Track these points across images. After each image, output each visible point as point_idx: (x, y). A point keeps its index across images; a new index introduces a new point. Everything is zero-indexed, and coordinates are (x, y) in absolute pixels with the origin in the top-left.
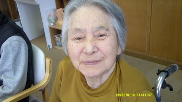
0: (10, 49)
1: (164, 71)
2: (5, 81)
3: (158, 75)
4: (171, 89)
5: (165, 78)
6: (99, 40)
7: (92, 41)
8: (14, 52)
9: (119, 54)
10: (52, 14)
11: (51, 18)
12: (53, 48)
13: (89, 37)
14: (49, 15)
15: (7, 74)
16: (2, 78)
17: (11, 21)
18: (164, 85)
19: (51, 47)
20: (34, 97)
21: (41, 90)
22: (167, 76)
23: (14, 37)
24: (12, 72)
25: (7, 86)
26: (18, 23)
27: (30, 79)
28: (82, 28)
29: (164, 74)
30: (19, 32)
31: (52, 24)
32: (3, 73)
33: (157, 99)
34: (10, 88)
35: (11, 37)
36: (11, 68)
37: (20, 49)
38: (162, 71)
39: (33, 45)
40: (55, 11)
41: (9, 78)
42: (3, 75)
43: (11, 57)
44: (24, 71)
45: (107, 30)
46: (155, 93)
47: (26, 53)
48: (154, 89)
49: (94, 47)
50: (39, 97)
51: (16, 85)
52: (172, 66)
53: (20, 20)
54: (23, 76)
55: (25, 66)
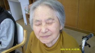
0: (5, 25)
1: (86, 37)
2: (3, 42)
3: (83, 39)
4: (90, 46)
5: (86, 41)
6: (49, 25)
7: (45, 26)
8: (7, 27)
9: (61, 29)
10: (27, 7)
11: (27, 9)
12: (27, 24)
13: (44, 24)
14: (25, 8)
15: (4, 38)
16: (1, 40)
17: (5, 11)
18: (86, 44)
19: (26, 24)
20: (18, 50)
21: (21, 47)
22: (87, 40)
23: (7, 19)
24: (6, 37)
25: (3, 45)
26: (9, 12)
27: (16, 41)
28: (39, 20)
29: (86, 39)
30: (10, 16)
31: (27, 12)
32: (1, 38)
33: (82, 52)
34: (5, 45)
35: (6, 19)
36: (6, 35)
37: (10, 25)
38: (85, 37)
39: (17, 23)
40: (28, 5)
41: (5, 40)
42: (1, 39)
43: (6, 29)
44: (13, 37)
45: (53, 20)
46: (81, 49)
47: (13, 28)
48: (81, 46)
49: (46, 29)
50: (20, 51)
51: (8, 44)
52: (90, 34)
53: (10, 10)
54: (12, 39)
55: (13, 34)
